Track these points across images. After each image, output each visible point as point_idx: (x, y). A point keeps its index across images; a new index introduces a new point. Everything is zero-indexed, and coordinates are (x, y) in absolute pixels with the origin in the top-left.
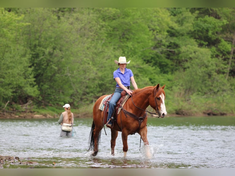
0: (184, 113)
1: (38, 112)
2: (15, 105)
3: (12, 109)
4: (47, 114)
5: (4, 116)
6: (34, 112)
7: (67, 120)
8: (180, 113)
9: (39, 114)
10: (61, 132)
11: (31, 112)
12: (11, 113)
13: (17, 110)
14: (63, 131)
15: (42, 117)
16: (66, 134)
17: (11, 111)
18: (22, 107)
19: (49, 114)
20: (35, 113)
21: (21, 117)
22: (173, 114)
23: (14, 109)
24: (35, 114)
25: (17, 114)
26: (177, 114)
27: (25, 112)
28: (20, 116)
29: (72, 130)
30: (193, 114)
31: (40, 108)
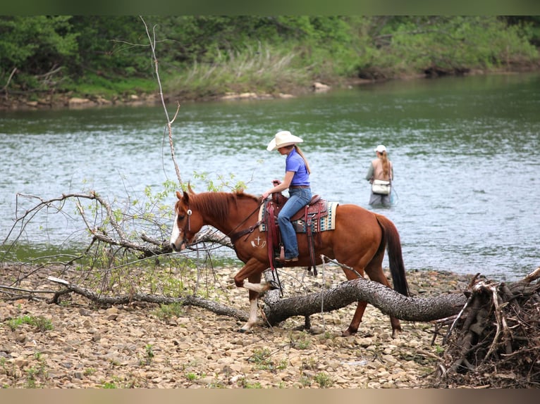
0: (376, 74)
1: (75, 91)
2: (24, 77)
3: (19, 86)
4: (97, 96)
5: (5, 103)
6: (67, 91)
7: (380, 174)
8: (368, 74)
9: (79, 95)
10: (371, 195)
11: (60, 92)
12: (19, 95)
13: (32, 88)
14: (375, 194)
15: (87, 102)
16: (380, 199)
17: (17, 92)
18: (39, 80)
19: (100, 94)
20: (70, 93)
21: (44, 104)
22: (353, 77)
23: (24, 86)
24: (70, 97)
25: (33, 98)
26: (362, 76)
27: (48, 92)
28: (39, 103)
29: (390, 192)
30: (395, 76)
31: (79, 81)
